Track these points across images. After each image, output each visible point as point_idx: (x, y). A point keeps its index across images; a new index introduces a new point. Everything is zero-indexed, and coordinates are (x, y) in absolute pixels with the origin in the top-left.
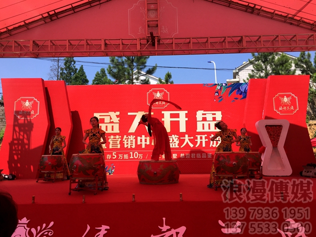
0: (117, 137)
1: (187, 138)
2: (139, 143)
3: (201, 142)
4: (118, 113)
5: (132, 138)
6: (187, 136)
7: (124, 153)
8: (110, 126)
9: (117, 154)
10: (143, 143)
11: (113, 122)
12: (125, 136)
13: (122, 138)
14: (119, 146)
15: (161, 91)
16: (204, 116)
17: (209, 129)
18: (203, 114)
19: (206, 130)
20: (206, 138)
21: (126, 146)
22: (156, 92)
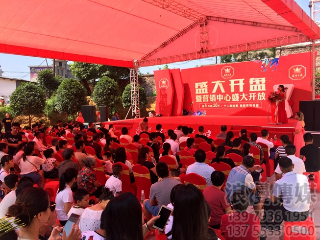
0: (207, 95)
1: (244, 95)
2: (218, 99)
3: (252, 98)
4: (207, 82)
5: (214, 96)
6: (244, 94)
7: (210, 104)
8: (203, 90)
9: (207, 105)
10: (220, 99)
11: (204, 88)
12: (211, 95)
13: (209, 96)
14: (208, 101)
15: (229, 68)
16: (254, 81)
17: (257, 89)
18: (254, 80)
19: (256, 90)
20: (255, 95)
21: (211, 100)
22: (226, 68)
